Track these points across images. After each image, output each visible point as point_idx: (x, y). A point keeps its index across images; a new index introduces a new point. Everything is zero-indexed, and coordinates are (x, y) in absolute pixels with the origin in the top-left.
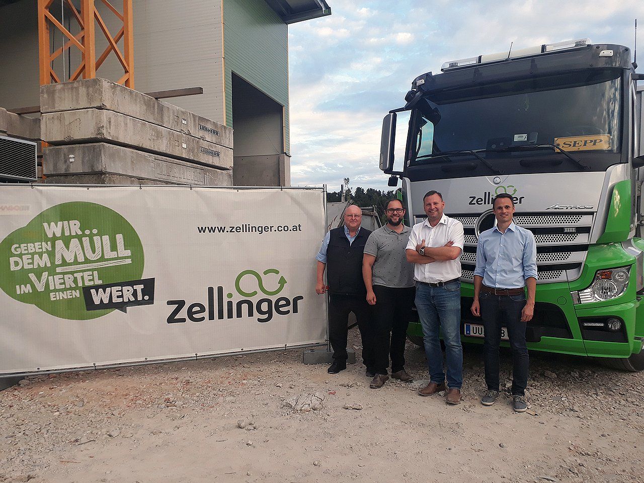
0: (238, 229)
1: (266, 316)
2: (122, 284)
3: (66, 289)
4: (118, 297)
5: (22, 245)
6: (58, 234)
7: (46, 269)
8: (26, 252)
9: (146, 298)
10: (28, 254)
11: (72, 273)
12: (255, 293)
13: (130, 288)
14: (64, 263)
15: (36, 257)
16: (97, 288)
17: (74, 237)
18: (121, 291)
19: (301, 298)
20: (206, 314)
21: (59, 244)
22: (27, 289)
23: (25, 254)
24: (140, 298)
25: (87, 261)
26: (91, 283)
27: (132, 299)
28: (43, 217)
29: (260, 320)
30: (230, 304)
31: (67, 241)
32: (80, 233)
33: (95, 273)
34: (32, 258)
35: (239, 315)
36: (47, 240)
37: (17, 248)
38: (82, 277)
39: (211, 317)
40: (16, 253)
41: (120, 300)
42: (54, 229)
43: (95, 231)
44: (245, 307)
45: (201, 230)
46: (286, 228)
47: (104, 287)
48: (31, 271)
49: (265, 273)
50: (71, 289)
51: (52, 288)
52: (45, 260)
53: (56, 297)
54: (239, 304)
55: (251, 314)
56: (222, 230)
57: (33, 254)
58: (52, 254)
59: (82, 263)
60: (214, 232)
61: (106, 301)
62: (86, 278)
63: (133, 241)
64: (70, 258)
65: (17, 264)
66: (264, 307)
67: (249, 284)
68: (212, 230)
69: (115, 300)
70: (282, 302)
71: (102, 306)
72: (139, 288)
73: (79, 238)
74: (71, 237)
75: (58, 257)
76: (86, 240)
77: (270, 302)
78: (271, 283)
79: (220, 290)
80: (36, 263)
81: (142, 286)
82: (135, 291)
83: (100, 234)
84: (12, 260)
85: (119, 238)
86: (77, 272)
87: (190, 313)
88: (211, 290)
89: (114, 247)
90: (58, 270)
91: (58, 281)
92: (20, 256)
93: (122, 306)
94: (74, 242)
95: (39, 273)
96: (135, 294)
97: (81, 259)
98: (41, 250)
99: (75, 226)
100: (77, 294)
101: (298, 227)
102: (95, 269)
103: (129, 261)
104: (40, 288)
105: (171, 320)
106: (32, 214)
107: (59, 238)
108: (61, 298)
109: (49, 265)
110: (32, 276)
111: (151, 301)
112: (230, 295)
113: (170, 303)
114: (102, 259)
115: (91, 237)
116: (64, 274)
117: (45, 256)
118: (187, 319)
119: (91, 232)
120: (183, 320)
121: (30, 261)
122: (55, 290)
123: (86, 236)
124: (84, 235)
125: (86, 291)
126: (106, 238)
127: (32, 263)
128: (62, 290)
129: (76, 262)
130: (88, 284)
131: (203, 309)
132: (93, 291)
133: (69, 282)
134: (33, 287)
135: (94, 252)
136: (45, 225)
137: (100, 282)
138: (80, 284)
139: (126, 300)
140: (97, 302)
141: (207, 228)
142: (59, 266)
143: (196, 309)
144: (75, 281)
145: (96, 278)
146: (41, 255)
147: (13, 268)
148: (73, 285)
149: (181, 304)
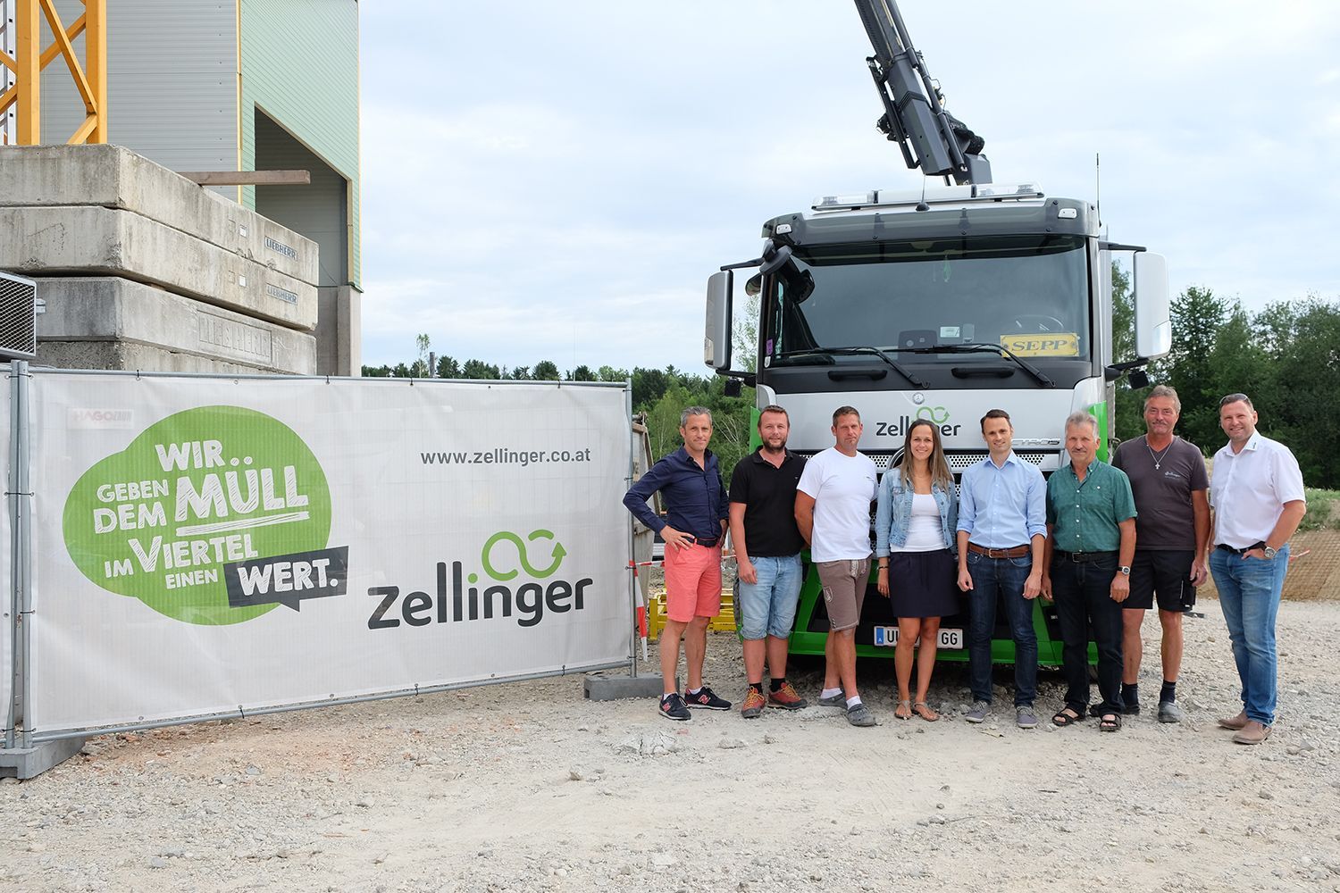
0: (487, 458)
1: (532, 615)
2: (292, 559)
3: (192, 568)
4: (285, 581)
5: (118, 487)
6: (183, 466)
7: (158, 530)
8: (125, 498)
9: (334, 582)
10: (127, 502)
11: (205, 537)
12: (515, 573)
13: (305, 565)
14: (192, 519)
15: (143, 507)
16: (249, 565)
17: (210, 471)
18: (291, 570)
19: (589, 582)
20: (433, 612)
21: (185, 483)
22: (126, 568)
23: (122, 503)
24: (323, 583)
25: (233, 516)
26: (240, 557)
27: (310, 585)
28: (157, 434)
29: (522, 623)
30: (473, 592)
31: (197, 477)
32: (221, 463)
33: (247, 537)
34: (136, 511)
35: (488, 614)
36: (159, 475)
37: (107, 490)
38: (224, 545)
39: (442, 619)
40: (105, 500)
41: (288, 587)
42: (176, 456)
43: (248, 460)
44: (497, 599)
45: (427, 459)
46: (565, 457)
47: (261, 563)
48: (132, 534)
49: (533, 536)
50: (202, 566)
51: (168, 565)
52: (156, 516)
53: (175, 583)
54: (489, 594)
55: (507, 612)
56: (460, 458)
57: (136, 503)
58: (169, 503)
59: (224, 519)
60: (448, 462)
61: (263, 590)
62: (231, 547)
63: (313, 480)
64: (202, 510)
65: (106, 520)
66: (530, 598)
67: (505, 558)
68: (444, 458)
69: (280, 588)
70: (559, 590)
71: (257, 599)
72: (321, 564)
73: (220, 472)
74: (205, 471)
75: (181, 508)
76: (232, 477)
77: (537, 588)
78: (540, 556)
79: (457, 566)
80: (141, 520)
81: (327, 562)
82: (315, 570)
83: (257, 466)
84: (98, 513)
85: (289, 471)
86: (214, 535)
87: (407, 610)
88: (442, 569)
89: (280, 491)
90: (180, 532)
91: (178, 553)
92: (113, 506)
93: (291, 599)
94: (211, 481)
95: (145, 535)
96: (314, 575)
97: (222, 511)
98: (150, 495)
99: (212, 451)
100: (215, 576)
101: (585, 454)
102: (247, 531)
103: (304, 516)
104: (148, 565)
105: (375, 623)
106: (136, 426)
107: (182, 474)
108: (184, 585)
109: (163, 523)
110: (135, 544)
111: (341, 590)
112: (473, 578)
113: (372, 591)
114: (260, 511)
115: (241, 470)
116: (190, 539)
117: (158, 505)
118: (402, 621)
119: (242, 462)
120: (395, 623)
121: (132, 515)
122: (174, 570)
123: (233, 469)
124: (229, 467)
125: (230, 571)
126: (267, 473)
127: (135, 520)
128: (186, 570)
129: (213, 518)
130: (233, 557)
131: (427, 604)
132: (242, 571)
133: (200, 553)
134: (136, 563)
135: (245, 499)
136: (160, 448)
137: (254, 555)
138: (220, 559)
139: (299, 587)
140: (248, 591)
141: (436, 456)
142: (181, 524)
143: (417, 602)
144: (211, 552)
145: (248, 546)
146: (150, 504)
147: (99, 528)
148: (207, 561)
149: (391, 593)
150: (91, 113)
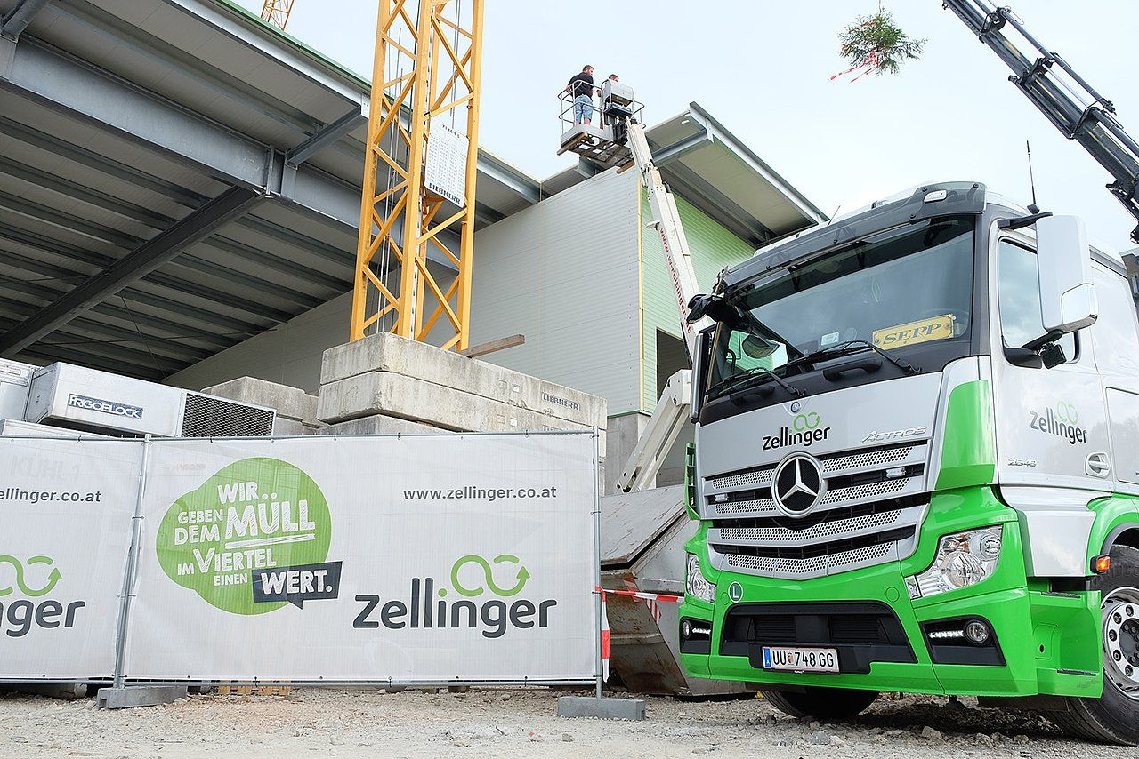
0: (458, 494)
1: (495, 628)
2: (301, 569)
3: (234, 572)
4: (294, 586)
5: (191, 513)
6: (232, 500)
7: (214, 544)
8: (194, 521)
9: (329, 589)
10: (196, 524)
11: (241, 550)
12: (480, 591)
13: (309, 574)
14: (236, 538)
15: (205, 528)
16: (269, 571)
17: (249, 503)
18: (299, 577)
19: (553, 603)
20: (407, 618)
21: (232, 511)
22: (189, 569)
23: (192, 524)
24: (320, 589)
25: (261, 535)
26: (263, 565)
27: (311, 590)
28: (220, 478)
29: (485, 634)
30: (442, 605)
31: (241, 508)
32: (256, 497)
33: (269, 551)
34: (200, 530)
35: (455, 624)
36: (219, 506)
37: (184, 516)
38: (253, 556)
39: (414, 624)
40: (182, 522)
41: (296, 590)
42: (227, 494)
43: (274, 496)
44: (464, 611)
45: (408, 495)
46: (532, 493)
47: (278, 571)
48: (196, 545)
49: (497, 560)
50: (239, 571)
51: (217, 569)
52: (211, 534)
53: (220, 582)
54: (456, 607)
55: (472, 624)
56: (436, 495)
57: (201, 525)
58: (221, 525)
59: (255, 538)
60: (425, 498)
61: (278, 591)
62: (258, 558)
63: (320, 512)
64: (241, 531)
65: (181, 535)
66: (494, 613)
67: (472, 577)
68: (423, 495)
69: (290, 590)
70: (523, 608)
71: (273, 597)
72: (321, 574)
73: (255, 504)
74: (246, 503)
75: (229, 528)
76: (262, 508)
77: (502, 606)
78: (505, 577)
79: (429, 581)
80: (203, 536)
81: (325, 572)
82: (316, 578)
83: (280, 500)
84: (178, 531)
85: (303, 504)
86: (248, 549)
87: (385, 615)
88: (416, 582)
89: (296, 518)
90: (228, 546)
91: (225, 560)
92: (186, 526)
93: (298, 600)
94: (249, 509)
95: (204, 548)
96: (315, 583)
97: (254, 532)
98: (210, 520)
99: (251, 489)
100: (246, 579)
101: (551, 492)
102: (269, 546)
103: (311, 537)
104: (204, 568)
105: (360, 622)
107: (231, 505)
108: (226, 584)
109: (217, 539)
110: (197, 553)
111: (334, 595)
112: (443, 592)
113: (359, 598)
114: (280, 533)
115: (269, 503)
116: (233, 551)
117: (215, 527)
118: (381, 623)
119: (269, 496)
120: (375, 625)
121: (197, 533)
122: (221, 573)
123: (263, 501)
124: (260, 501)
125: (256, 577)
126: (286, 505)
127: (199, 536)
128: (229, 573)
129: (248, 537)
130: (259, 565)
131: (403, 612)
132: (264, 576)
133: (238, 563)
134: (196, 566)
136: (220, 487)
137: (274, 564)
138: (250, 566)
139: (303, 591)
140: (267, 591)
141: (416, 493)
142: (228, 541)
143: (394, 609)
144: (245, 561)
145: (269, 558)
146: (210, 526)
147: (177, 542)
148: (242, 567)
149: (373, 600)
150: (459, 332)
